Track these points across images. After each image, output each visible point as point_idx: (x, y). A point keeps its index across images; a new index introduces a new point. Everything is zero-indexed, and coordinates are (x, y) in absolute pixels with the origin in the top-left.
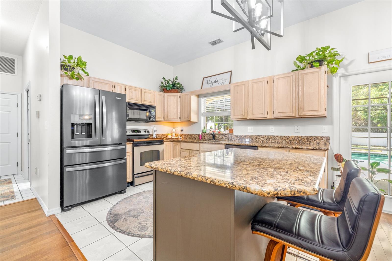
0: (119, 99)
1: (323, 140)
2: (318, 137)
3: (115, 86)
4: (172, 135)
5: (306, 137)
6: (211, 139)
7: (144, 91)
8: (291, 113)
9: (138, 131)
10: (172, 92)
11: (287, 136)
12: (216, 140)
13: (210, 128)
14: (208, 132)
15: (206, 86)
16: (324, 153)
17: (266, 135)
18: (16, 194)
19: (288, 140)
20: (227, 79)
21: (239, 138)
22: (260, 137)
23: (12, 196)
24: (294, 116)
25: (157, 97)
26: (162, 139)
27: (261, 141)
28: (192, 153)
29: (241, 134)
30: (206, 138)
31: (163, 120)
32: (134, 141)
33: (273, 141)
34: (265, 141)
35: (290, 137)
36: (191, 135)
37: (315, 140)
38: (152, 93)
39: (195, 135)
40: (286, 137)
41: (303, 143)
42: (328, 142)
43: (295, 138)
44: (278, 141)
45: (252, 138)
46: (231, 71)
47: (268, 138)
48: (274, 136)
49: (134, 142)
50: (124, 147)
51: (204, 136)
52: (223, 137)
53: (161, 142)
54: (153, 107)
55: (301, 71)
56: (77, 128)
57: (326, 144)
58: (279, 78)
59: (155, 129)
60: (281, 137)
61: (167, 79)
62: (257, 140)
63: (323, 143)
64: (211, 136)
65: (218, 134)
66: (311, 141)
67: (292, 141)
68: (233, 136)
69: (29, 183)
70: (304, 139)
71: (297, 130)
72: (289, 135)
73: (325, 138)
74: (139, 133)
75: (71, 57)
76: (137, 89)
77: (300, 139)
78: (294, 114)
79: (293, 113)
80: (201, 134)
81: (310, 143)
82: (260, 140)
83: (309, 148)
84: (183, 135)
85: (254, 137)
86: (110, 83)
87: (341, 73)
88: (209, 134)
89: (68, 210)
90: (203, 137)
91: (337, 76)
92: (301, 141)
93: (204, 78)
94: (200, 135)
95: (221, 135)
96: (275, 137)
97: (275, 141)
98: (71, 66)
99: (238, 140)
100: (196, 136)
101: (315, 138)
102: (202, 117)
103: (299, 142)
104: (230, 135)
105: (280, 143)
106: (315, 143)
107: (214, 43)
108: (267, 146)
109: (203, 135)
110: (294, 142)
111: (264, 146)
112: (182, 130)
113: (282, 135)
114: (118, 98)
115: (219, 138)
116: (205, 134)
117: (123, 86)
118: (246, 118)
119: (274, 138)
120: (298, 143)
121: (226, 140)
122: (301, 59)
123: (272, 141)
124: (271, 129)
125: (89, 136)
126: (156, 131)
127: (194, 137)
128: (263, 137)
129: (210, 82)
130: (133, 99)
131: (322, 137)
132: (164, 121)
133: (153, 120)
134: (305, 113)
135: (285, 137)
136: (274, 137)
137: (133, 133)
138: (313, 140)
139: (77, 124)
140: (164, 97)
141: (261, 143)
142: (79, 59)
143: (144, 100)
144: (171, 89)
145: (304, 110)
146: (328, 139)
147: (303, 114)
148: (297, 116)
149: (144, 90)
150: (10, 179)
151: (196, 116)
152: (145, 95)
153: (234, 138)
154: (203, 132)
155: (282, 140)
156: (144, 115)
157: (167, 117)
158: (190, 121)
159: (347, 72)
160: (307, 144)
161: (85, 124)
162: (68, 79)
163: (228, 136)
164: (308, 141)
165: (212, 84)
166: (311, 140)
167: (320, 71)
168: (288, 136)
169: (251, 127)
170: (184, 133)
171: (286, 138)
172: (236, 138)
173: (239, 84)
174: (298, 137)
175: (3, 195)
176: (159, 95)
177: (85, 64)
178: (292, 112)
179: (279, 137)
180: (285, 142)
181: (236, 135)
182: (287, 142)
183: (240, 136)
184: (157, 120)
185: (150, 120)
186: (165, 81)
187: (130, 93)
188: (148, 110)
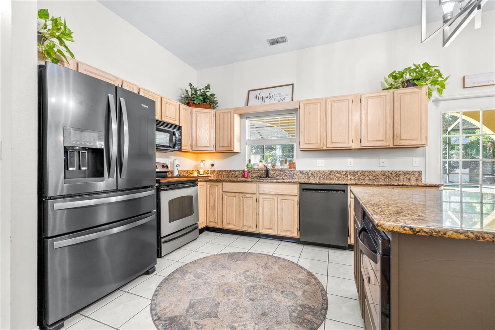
0: (146, 108)
1: (414, 175)
2: (409, 172)
5: (394, 172)
6: (262, 177)
8: (384, 142)
10: (202, 108)
11: (371, 170)
12: (270, 178)
13: (259, 161)
14: (256, 167)
15: (253, 102)
17: (343, 170)
19: (372, 176)
20: (287, 95)
21: (306, 175)
22: (334, 172)
24: (388, 145)
27: (337, 178)
28: (244, 198)
30: (254, 175)
31: (189, 148)
32: (161, 181)
33: (353, 178)
34: (342, 178)
35: (374, 172)
36: (229, 172)
37: (404, 176)
38: (176, 105)
39: (236, 171)
40: (370, 172)
41: (391, 179)
42: (420, 178)
43: (381, 173)
44: (359, 177)
45: (324, 174)
46: (293, 85)
47: (345, 174)
48: (353, 171)
49: (159, 183)
50: (153, 192)
51: (251, 173)
52: (280, 174)
53: (193, 182)
55: (397, 90)
56: (72, 156)
57: (418, 179)
58: (368, 97)
60: (362, 172)
61: (196, 87)
62: (331, 177)
63: (415, 179)
64: (262, 173)
65: (273, 170)
67: (377, 177)
70: (392, 174)
71: (383, 163)
73: (417, 172)
77: (387, 174)
78: (388, 143)
79: (386, 142)
81: (399, 179)
82: (335, 177)
84: (214, 171)
85: (327, 173)
87: (435, 97)
88: (258, 170)
90: (249, 174)
92: (388, 176)
93: (249, 91)
94: (245, 171)
95: (277, 171)
96: (356, 172)
97: (356, 178)
99: (303, 178)
100: (237, 173)
101: (405, 172)
102: (246, 145)
103: (386, 178)
104: (292, 170)
105: (361, 179)
106: (406, 179)
107: (274, 42)
109: (249, 172)
110: (380, 178)
112: (212, 165)
113: (363, 170)
114: (145, 106)
115: (275, 175)
116: (253, 169)
118: (323, 148)
119: (354, 174)
120: (384, 179)
122: (394, 77)
123: (351, 178)
124: (349, 163)
125: (97, 173)
127: (235, 175)
128: (338, 172)
129: (261, 96)
131: (413, 171)
132: (191, 151)
134: (402, 142)
135: (369, 172)
136: (354, 173)
138: (403, 176)
141: (337, 180)
143: (165, 115)
144: (201, 103)
145: (402, 139)
147: (400, 143)
148: (392, 146)
149: (165, 100)
151: (240, 144)
152: (166, 108)
153: (297, 174)
154: (249, 167)
155: (364, 176)
157: (196, 144)
158: (232, 150)
159: (441, 97)
160: (396, 180)
163: (288, 173)
164: (396, 177)
165: (264, 100)
166: (400, 175)
167: (420, 91)
168: (372, 171)
169: (322, 160)
170: (216, 168)
172: (300, 175)
173: (312, 102)
174: (385, 172)
176: (185, 109)
177: (70, 34)
179: (360, 172)
180: (368, 179)
181: (300, 171)
182: (371, 178)
183: (306, 171)
184: (183, 148)
185: (174, 147)
186: (192, 89)
188: (172, 132)
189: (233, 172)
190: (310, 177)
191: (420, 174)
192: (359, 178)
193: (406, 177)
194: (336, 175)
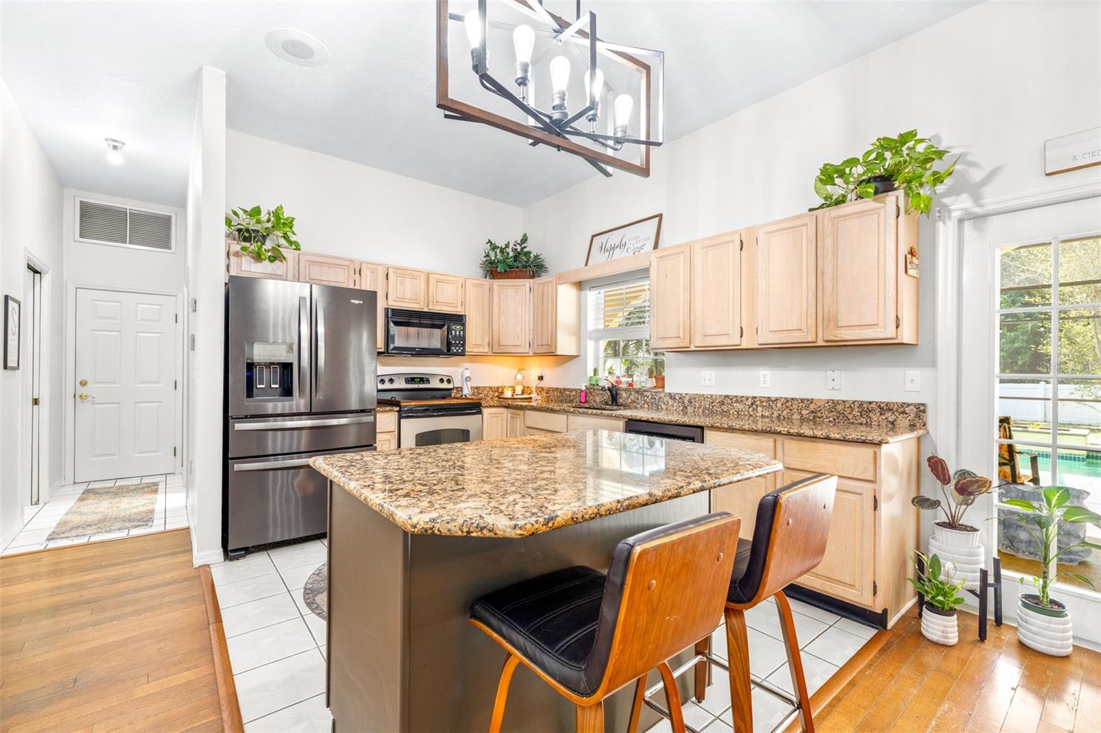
0: (359, 303)
1: (906, 414)
2: (892, 405)
3: (360, 270)
4: (514, 391)
5: (856, 403)
6: (609, 402)
7: (434, 278)
8: (803, 332)
9: (422, 380)
10: (512, 278)
11: (805, 397)
12: (622, 405)
13: (608, 371)
14: (602, 383)
15: (597, 257)
16: (875, 453)
17: (749, 395)
18: (156, 516)
19: (808, 412)
20: (649, 238)
21: (679, 402)
22: (731, 399)
23: (146, 518)
24: (810, 340)
25: (472, 292)
26: (476, 399)
27: (736, 413)
29: (683, 392)
30: (598, 399)
31: (486, 350)
32: (402, 404)
33: (767, 414)
34: (746, 413)
35: (812, 403)
36: (562, 391)
37: (881, 414)
38: (457, 281)
39: (571, 390)
40: (802, 400)
41: (849, 419)
42: (921, 421)
43: (826, 405)
44: (780, 412)
45: (712, 403)
46: (660, 216)
47: (752, 403)
48: (769, 398)
49: (400, 406)
50: (371, 419)
51: (594, 394)
52: (638, 399)
53: (473, 407)
54: (459, 319)
55: (830, 211)
56: (261, 373)
57: (914, 425)
58: (772, 232)
59: (467, 374)
60: (787, 401)
61: (501, 244)
62: (725, 410)
63: (907, 423)
64: (608, 396)
65: (626, 391)
66: (871, 415)
67: (819, 415)
68: (662, 395)
69: (184, 495)
70: (852, 410)
71: (833, 382)
72: (810, 397)
73: (912, 407)
74: (424, 383)
75: (256, 211)
76: (417, 274)
77: (840, 407)
78: (811, 334)
79: (808, 333)
80: (584, 388)
81: (867, 422)
82: (733, 410)
83: (832, 436)
84: (543, 389)
85: (718, 401)
86: (347, 263)
87: (962, 209)
88: (603, 389)
89: (237, 558)
90: (591, 398)
91: (950, 218)
92: (843, 414)
93: (593, 236)
94: (582, 391)
95: (633, 392)
96: (773, 402)
97: (773, 414)
98: (258, 231)
99: (675, 408)
100: (574, 393)
101: (882, 405)
102: (588, 341)
103: (838, 418)
104: (657, 392)
105: (785, 418)
106: (884, 423)
108: (726, 426)
110: (825, 417)
111: (717, 427)
112: (541, 378)
113: (790, 396)
114: (357, 302)
115: (630, 400)
116: (596, 387)
117: (380, 268)
118: (689, 347)
119: (769, 405)
120: (834, 419)
121: (646, 406)
122: (828, 175)
123: (764, 413)
124: (762, 379)
125: (287, 391)
126: (470, 378)
128: (739, 400)
129: (608, 246)
130: (406, 300)
131: (903, 405)
132: (490, 354)
133: (460, 351)
134: (841, 332)
135: (800, 401)
136: (770, 402)
137: (409, 383)
138: (878, 414)
139: (259, 364)
140: (491, 290)
141: (736, 416)
142: (277, 214)
143: (435, 300)
144: (508, 270)
145: (839, 325)
146: (921, 409)
147: (835, 336)
148: (821, 343)
149: (436, 276)
150: (156, 484)
151: (573, 339)
152: (437, 289)
153: (665, 400)
154: (591, 382)
155: (791, 410)
156: (434, 338)
157: (499, 342)
158: (555, 352)
159: (979, 206)
160: (861, 424)
161: (278, 364)
162: (253, 261)
163: (650, 397)
164: (861, 416)
165: (611, 252)
166: (870, 411)
167: (881, 208)
168: (808, 400)
169: (710, 372)
170: (545, 384)
171: (801, 404)
172: (671, 402)
174: (835, 403)
175: (133, 517)
176: (475, 285)
177: (290, 223)
178: (806, 331)
179: (783, 400)
180: (799, 417)
181: (670, 394)
182: (804, 416)
183: (681, 394)
184: (470, 350)
185: (448, 351)
186: (494, 247)
187: (399, 284)
188: (446, 327)
189: (567, 393)
190: (687, 408)
191: (920, 411)
192: (780, 415)
193: (884, 417)
194: (735, 405)
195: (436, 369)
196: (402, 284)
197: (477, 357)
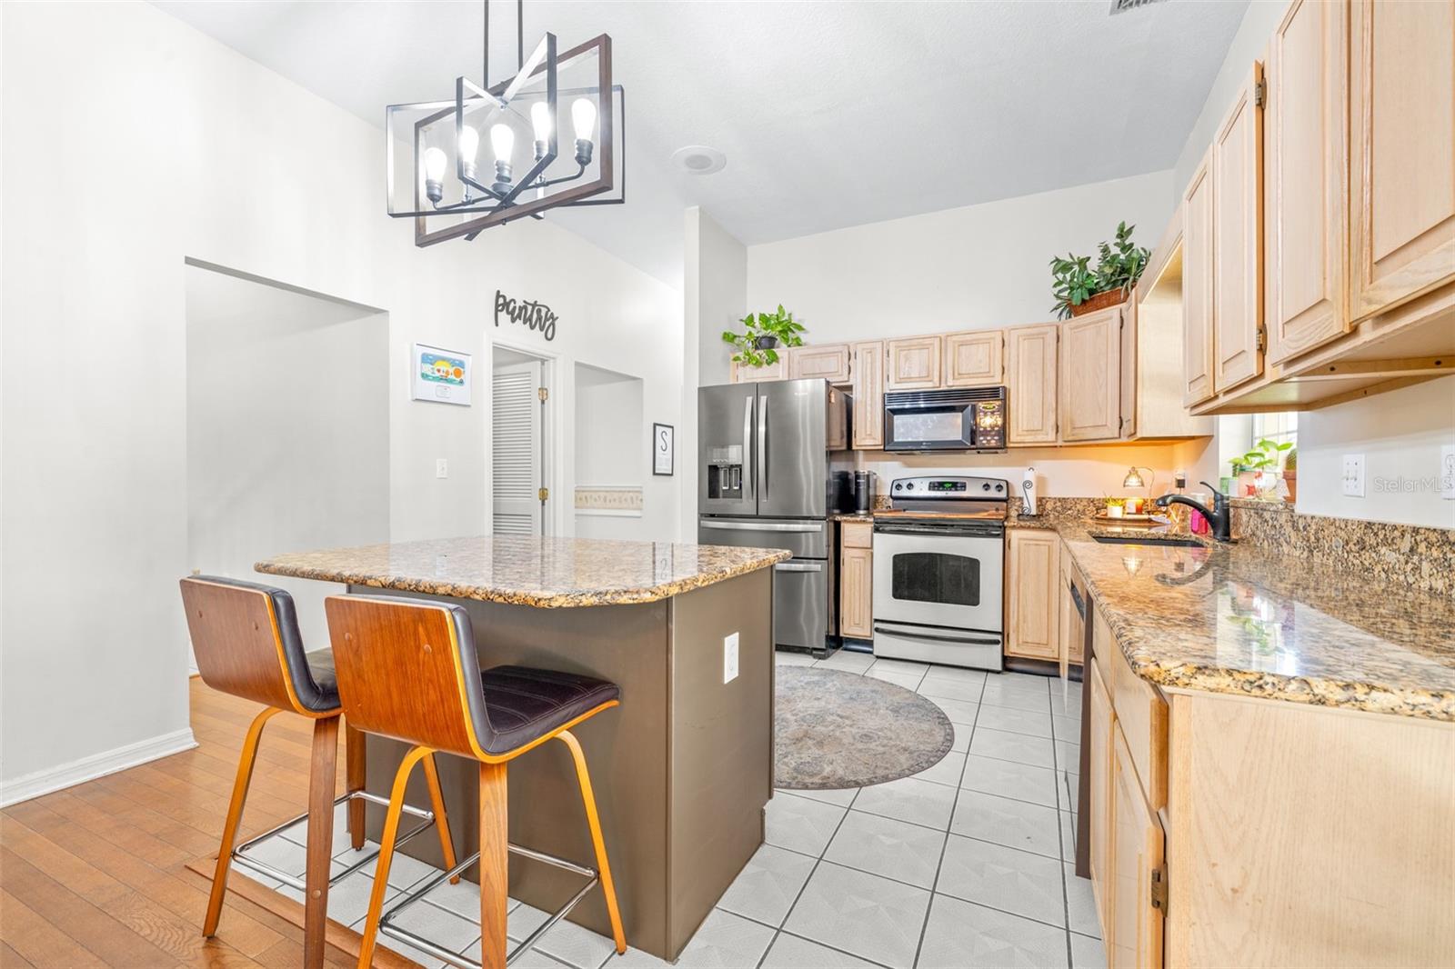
3: (855, 353)
7: (954, 342)
9: (955, 486)
14: (1233, 493)
17: (1406, 523)
22: (1377, 535)
25: (1020, 348)
27: (1383, 575)
29: (1313, 511)
34: (1402, 578)
38: (994, 338)
45: (1347, 543)
47: (1412, 550)
48: (1443, 533)
52: (1257, 528)
53: (988, 527)
54: (996, 394)
61: (1076, 259)
62: (1367, 564)
65: (1245, 508)
68: (1287, 519)
74: (956, 490)
76: (927, 341)
82: (1379, 568)
85: (1355, 539)
86: (840, 348)
104: (1276, 511)
112: (1180, 483)
117: (879, 345)
119: (1445, 556)
130: (913, 379)
132: (1061, 444)
133: (993, 442)
137: (934, 490)
139: (719, 467)
140: (1059, 338)
143: (956, 373)
149: (955, 338)
156: (950, 427)
157: (1073, 424)
176: (1029, 337)
181: (1296, 516)
184: (1019, 439)
185: (973, 443)
186: (1066, 268)
187: (903, 360)
188: (970, 407)
195: (976, 471)
196: (907, 359)
197: (1034, 450)
